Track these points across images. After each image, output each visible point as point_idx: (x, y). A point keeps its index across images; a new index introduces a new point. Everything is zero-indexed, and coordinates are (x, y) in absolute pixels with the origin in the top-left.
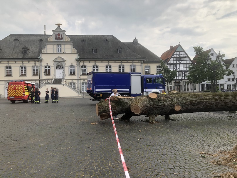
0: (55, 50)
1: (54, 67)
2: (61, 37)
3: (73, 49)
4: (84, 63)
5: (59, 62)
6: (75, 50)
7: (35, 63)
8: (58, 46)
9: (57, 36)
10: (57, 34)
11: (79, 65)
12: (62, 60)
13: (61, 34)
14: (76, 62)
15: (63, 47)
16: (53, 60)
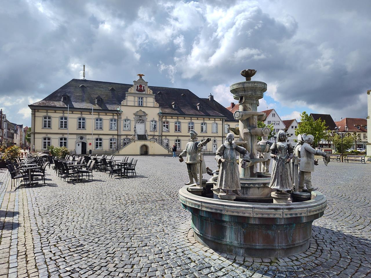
0: (136, 103)
1: (134, 122)
2: (143, 89)
3: (156, 103)
4: (166, 118)
5: (140, 116)
6: (158, 104)
7: (113, 116)
8: (139, 99)
9: (139, 88)
10: (139, 85)
11: (161, 121)
12: (143, 114)
13: (143, 86)
14: (158, 116)
15: (144, 99)
16: (134, 114)
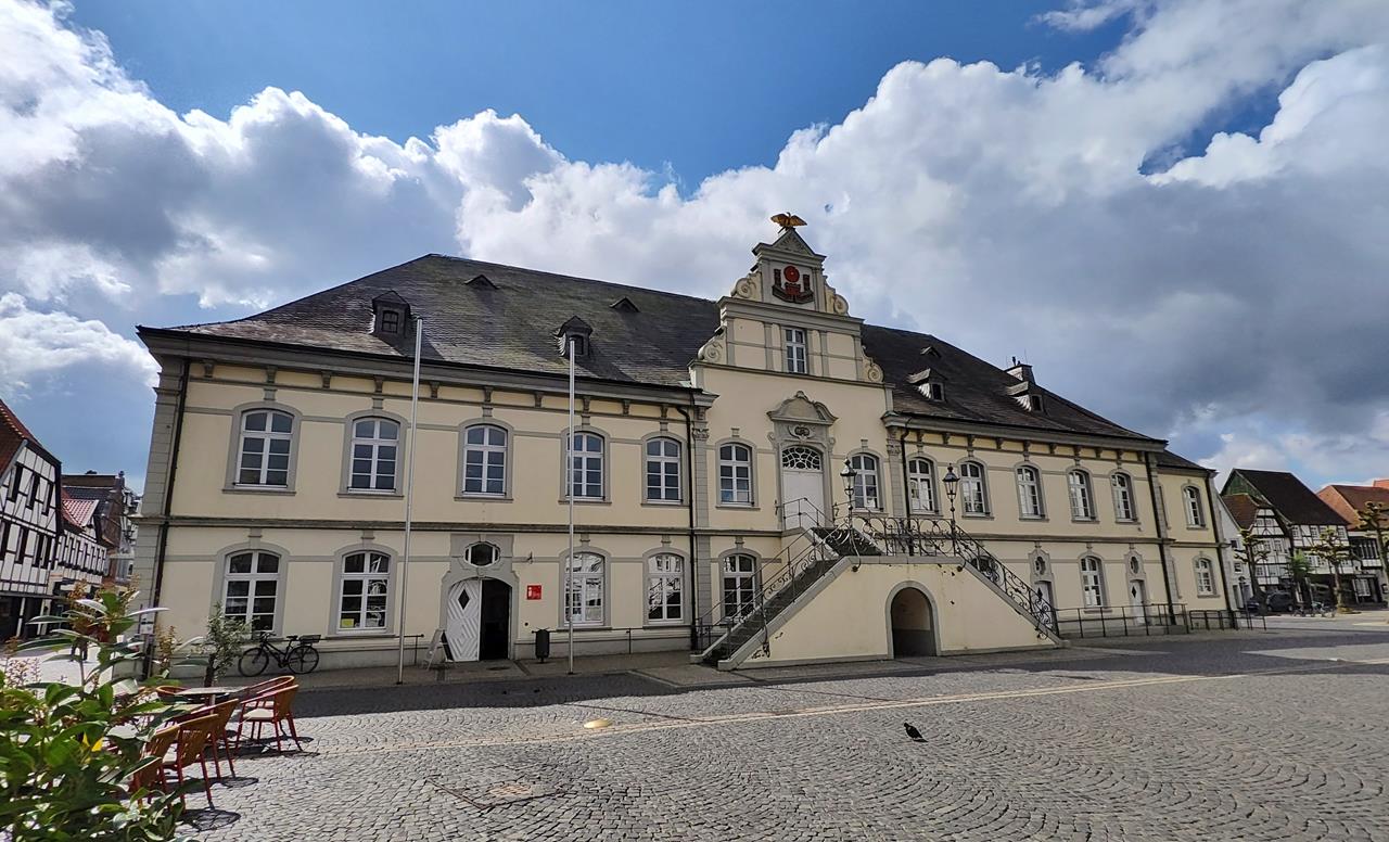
0: (777, 355)
1: (773, 457)
3: (866, 361)
4: (920, 443)
5: (802, 429)
6: (876, 367)
7: (663, 420)
8: (789, 339)
10: (782, 268)
11: (900, 457)
12: (814, 418)
13: (802, 272)
14: (886, 431)
15: (814, 337)
16: (769, 414)
